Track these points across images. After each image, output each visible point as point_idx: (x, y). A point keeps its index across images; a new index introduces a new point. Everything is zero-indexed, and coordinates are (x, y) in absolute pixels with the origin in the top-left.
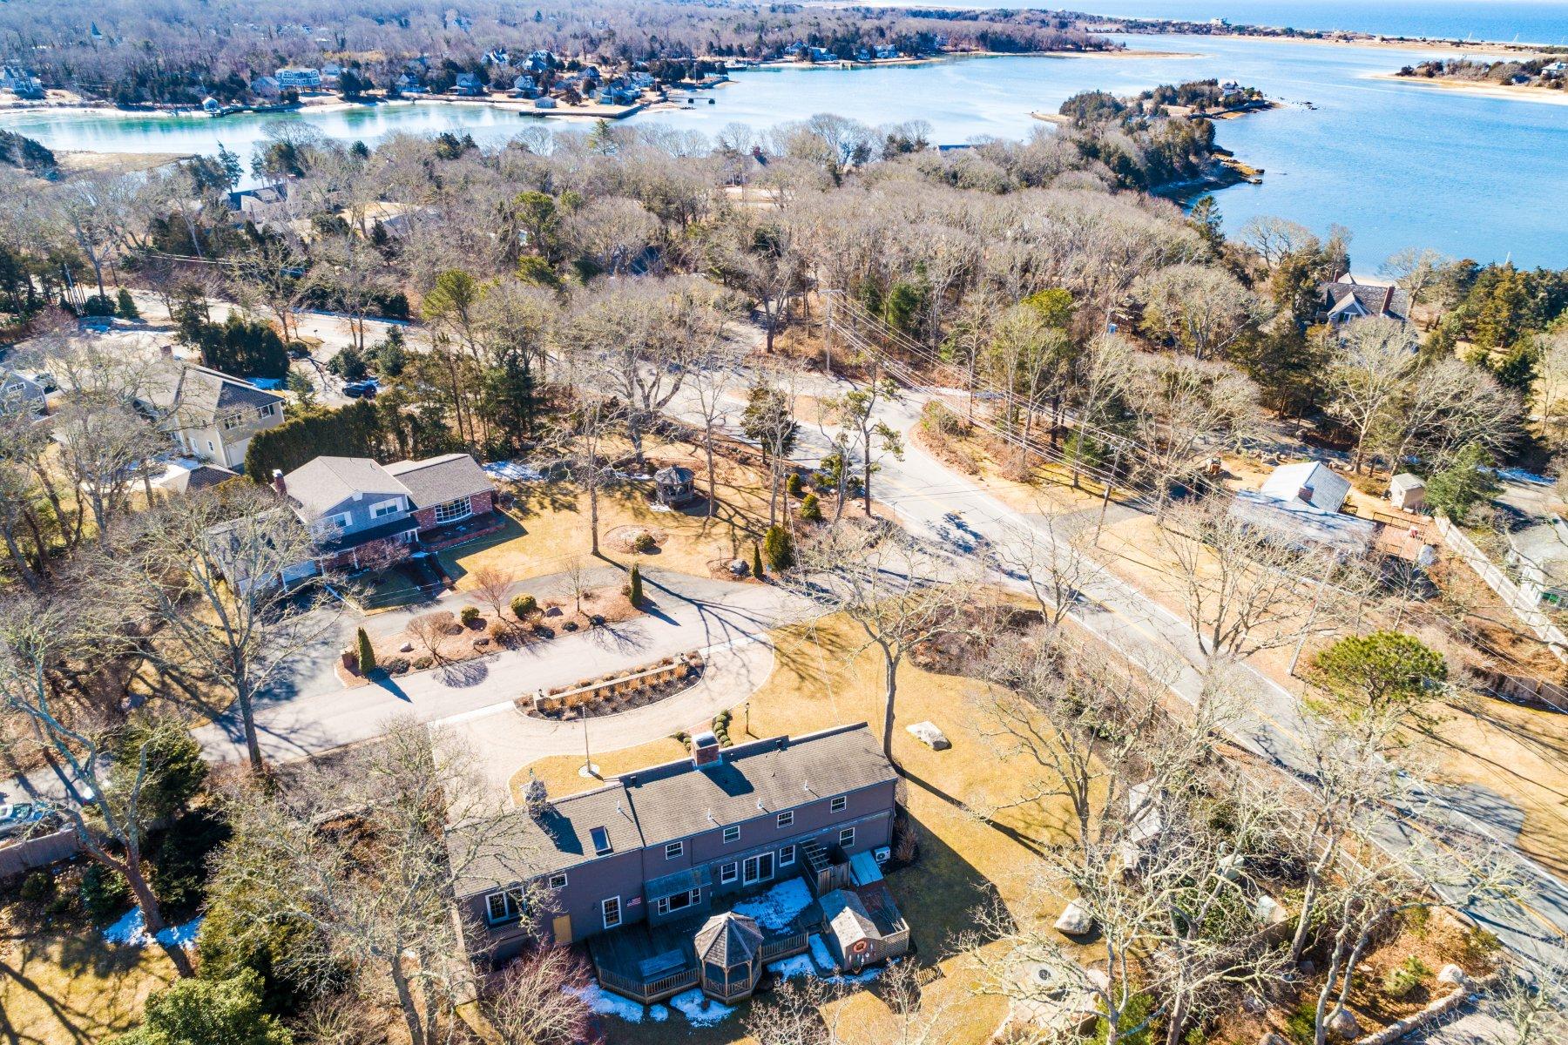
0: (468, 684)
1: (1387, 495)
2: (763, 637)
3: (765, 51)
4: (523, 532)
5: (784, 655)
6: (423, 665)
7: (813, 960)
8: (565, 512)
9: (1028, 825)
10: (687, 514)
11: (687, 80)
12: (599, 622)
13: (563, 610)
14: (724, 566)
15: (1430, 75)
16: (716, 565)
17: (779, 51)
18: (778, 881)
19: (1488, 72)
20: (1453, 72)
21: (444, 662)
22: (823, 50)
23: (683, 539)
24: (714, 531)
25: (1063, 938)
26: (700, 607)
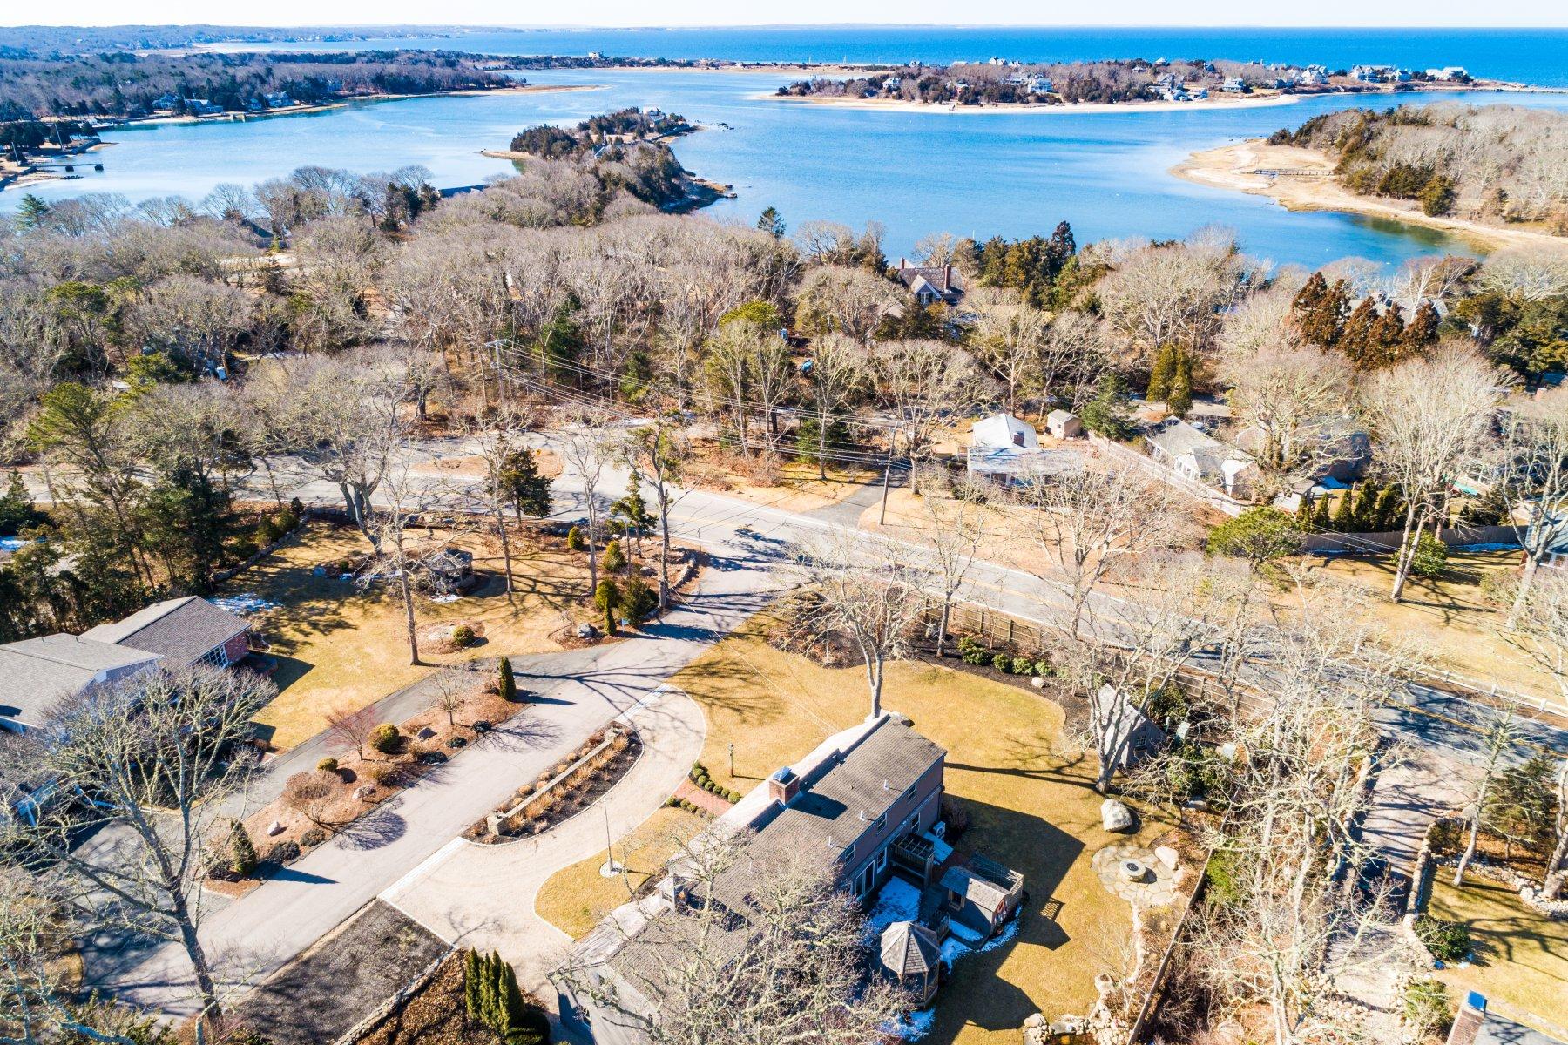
0: (390, 840)
1: (1048, 431)
2: (667, 687)
3: (130, 107)
4: (305, 668)
5: (703, 696)
6: (314, 841)
7: (959, 939)
8: (338, 632)
9: (1025, 762)
10: (483, 597)
11: (47, 145)
12: (484, 728)
13: (433, 729)
14: (570, 635)
15: (802, 93)
16: (560, 635)
17: (147, 106)
18: (879, 888)
19: (846, 88)
20: (819, 90)
21: (339, 827)
22: (205, 102)
23: (501, 622)
24: (526, 604)
25: (1120, 836)
26: (580, 679)
